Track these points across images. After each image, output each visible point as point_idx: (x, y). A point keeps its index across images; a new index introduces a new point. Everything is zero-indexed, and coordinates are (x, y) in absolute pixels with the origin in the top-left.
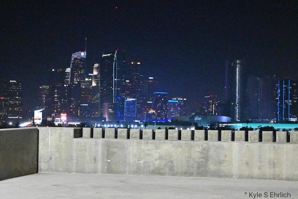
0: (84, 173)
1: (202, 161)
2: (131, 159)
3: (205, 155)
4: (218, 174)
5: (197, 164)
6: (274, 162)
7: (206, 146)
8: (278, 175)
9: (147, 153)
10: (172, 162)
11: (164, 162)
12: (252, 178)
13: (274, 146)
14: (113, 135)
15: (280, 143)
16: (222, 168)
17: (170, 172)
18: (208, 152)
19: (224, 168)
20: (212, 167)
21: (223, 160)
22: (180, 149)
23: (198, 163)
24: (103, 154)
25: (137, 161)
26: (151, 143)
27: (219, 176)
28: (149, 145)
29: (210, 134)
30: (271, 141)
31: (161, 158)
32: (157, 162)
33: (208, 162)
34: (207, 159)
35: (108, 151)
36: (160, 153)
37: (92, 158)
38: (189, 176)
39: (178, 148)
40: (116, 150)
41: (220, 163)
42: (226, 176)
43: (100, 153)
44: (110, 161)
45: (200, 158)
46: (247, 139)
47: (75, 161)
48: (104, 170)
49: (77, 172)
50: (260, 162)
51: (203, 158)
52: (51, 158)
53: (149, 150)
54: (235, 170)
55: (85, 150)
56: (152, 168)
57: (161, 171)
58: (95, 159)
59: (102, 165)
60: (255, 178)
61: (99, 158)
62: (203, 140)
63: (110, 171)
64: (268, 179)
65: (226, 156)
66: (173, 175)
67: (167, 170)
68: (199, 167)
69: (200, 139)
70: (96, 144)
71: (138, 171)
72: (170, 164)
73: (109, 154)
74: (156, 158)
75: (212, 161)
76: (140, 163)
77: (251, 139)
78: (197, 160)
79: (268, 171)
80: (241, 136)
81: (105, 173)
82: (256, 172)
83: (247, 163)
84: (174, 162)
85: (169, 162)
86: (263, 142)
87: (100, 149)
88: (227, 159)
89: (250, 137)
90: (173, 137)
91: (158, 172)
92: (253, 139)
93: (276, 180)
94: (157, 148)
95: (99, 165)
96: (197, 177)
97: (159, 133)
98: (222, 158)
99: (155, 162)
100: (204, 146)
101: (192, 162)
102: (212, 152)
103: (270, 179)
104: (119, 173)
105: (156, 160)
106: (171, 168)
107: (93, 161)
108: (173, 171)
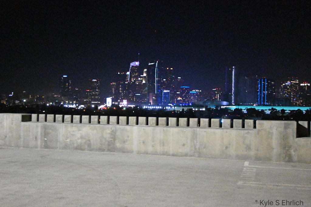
0: (28, 148)
1: (111, 140)
2: (61, 138)
3: (113, 135)
4: (123, 151)
5: (107, 143)
6: (163, 142)
7: (114, 129)
8: (167, 152)
9: (72, 133)
10: (89, 141)
11: (84, 141)
12: (147, 153)
13: (164, 130)
14: (53, 120)
15: (171, 127)
16: (126, 146)
17: (88, 148)
18: (115, 133)
19: (127, 146)
20: (118, 145)
21: (127, 140)
22: (95, 131)
23: (109, 142)
24: (41, 134)
25: (65, 140)
26: (75, 126)
27: (124, 152)
28: (74, 128)
29: (121, 120)
30: (165, 126)
31: (82, 138)
32: (79, 141)
33: (116, 141)
34: (114, 138)
35: (45, 132)
36: (81, 134)
37: (34, 137)
38: (102, 152)
39: (94, 130)
40: (50, 131)
41: (124, 142)
42: (128, 152)
43: (39, 133)
44: (46, 139)
45: (109, 138)
46: (147, 124)
47: (22, 139)
48: (42, 146)
49: (24, 147)
50: (153, 141)
51: (112, 138)
52: (6, 137)
53: (73, 131)
54: (135, 148)
55: (29, 131)
56: (75, 145)
57: (82, 148)
58: (36, 138)
59: (41, 142)
60: (150, 154)
61: (39, 137)
62: (116, 124)
63: (46, 147)
64: (159, 155)
65: (128, 137)
66: (91, 150)
67: (86, 147)
68: (109, 145)
69: (113, 123)
70: (37, 126)
71: (66, 147)
72: (88, 142)
73: (46, 134)
74: (78, 138)
75: (118, 140)
76: (67, 141)
77: (150, 124)
78: (107, 139)
79: (159, 149)
80: (143, 121)
81: (42, 148)
82: (150, 149)
83: (144, 142)
84: (91, 141)
85: (88, 140)
86: (159, 126)
87: (39, 130)
88: (129, 138)
89: (150, 122)
90: (94, 122)
91: (79, 148)
92: (151, 123)
93: (165, 156)
94: (79, 130)
95: (39, 142)
96: (107, 152)
97: (85, 118)
98: (126, 138)
99: (78, 140)
100: (113, 129)
101: (104, 141)
102: (118, 133)
103: (161, 155)
104: (52, 148)
105: (78, 139)
106: (89, 145)
107: (35, 139)
108: (90, 148)
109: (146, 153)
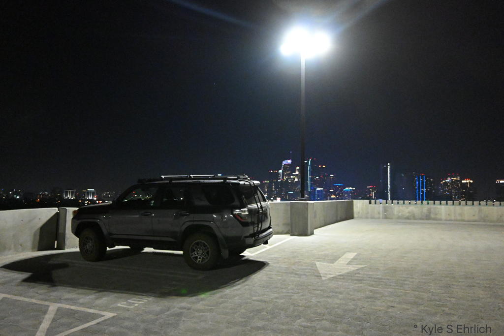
0: (374, 219)
1: (428, 214)
2: (395, 213)
3: (429, 211)
4: (435, 219)
6: (461, 214)
7: (429, 207)
8: (463, 219)
9: (402, 210)
10: (414, 214)
11: (410, 214)
15: (463, 206)
18: (430, 209)
19: (438, 217)
20: (432, 216)
24: (382, 211)
25: (398, 214)
29: (429, 202)
30: (459, 205)
31: (409, 212)
32: (407, 214)
34: (430, 213)
38: (422, 220)
41: (436, 214)
42: (439, 220)
44: (386, 214)
46: (448, 205)
47: (370, 214)
48: (383, 218)
49: (372, 218)
50: (455, 214)
52: (359, 213)
54: (443, 217)
55: (375, 209)
56: (405, 217)
58: (379, 213)
60: (453, 221)
62: (427, 204)
63: (386, 218)
67: (412, 217)
68: (426, 216)
70: (379, 207)
71: (399, 218)
73: (385, 210)
75: (432, 214)
76: (400, 214)
78: (426, 213)
79: (459, 218)
80: (444, 203)
82: (453, 218)
83: (449, 214)
86: (455, 206)
87: (381, 209)
88: (439, 213)
90: (413, 204)
91: (408, 218)
92: (451, 204)
94: (407, 208)
95: (381, 216)
96: (426, 220)
97: (406, 202)
98: (437, 212)
101: (423, 214)
102: (432, 210)
104: (390, 219)
108: (415, 218)
109: (451, 220)
